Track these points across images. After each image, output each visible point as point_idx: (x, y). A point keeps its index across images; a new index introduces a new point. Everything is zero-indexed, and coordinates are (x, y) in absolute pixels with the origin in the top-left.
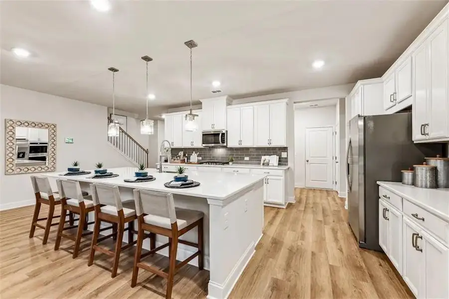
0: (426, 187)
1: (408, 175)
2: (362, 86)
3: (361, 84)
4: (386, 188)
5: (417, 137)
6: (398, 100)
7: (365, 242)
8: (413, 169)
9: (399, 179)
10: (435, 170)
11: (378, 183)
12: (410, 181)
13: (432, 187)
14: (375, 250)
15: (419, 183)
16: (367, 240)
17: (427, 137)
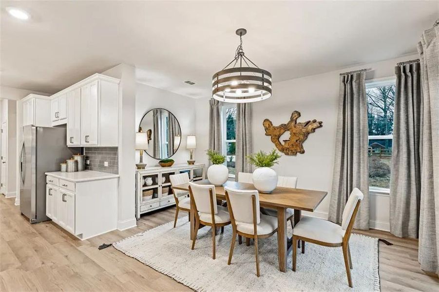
0: (72, 172)
1: (64, 166)
2: (34, 99)
3: (34, 97)
4: (50, 176)
5: (69, 144)
6: (60, 118)
7: (36, 218)
8: (66, 163)
9: (59, 170)
10: (76, 162)
11: (46, 173)
12: (65, 170)
13: (75, 171)
14: (43, 222)
15: (69, 170)
16: (37, 217)
17: (73, 144)
